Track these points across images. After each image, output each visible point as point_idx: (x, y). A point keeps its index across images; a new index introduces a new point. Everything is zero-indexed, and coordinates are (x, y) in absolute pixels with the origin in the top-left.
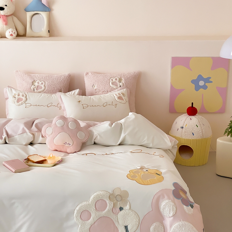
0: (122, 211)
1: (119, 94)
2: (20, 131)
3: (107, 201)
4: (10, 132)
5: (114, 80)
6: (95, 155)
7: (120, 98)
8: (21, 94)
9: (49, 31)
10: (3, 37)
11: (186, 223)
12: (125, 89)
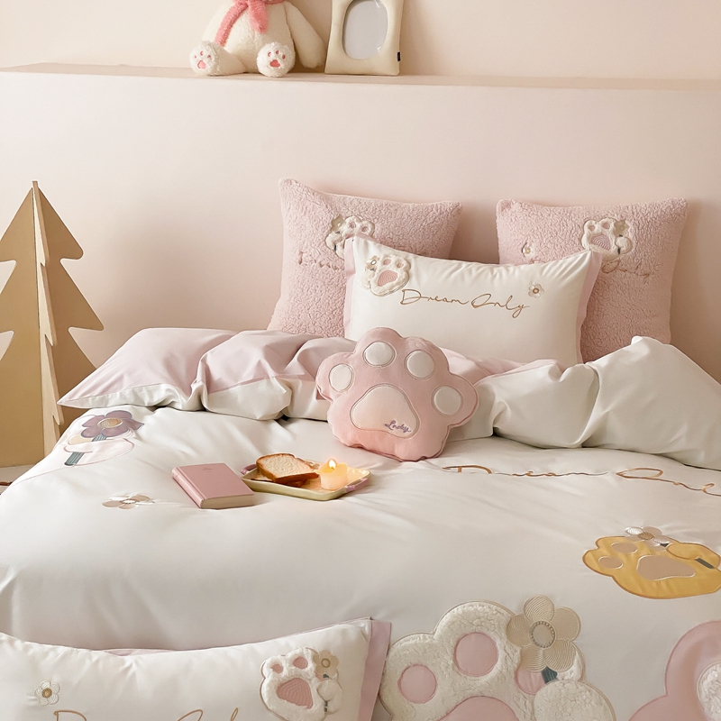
0: (551, 685)
2: (248, 373)
3: (498, 642)
4: (217, 374)
6: (490, 472)
9: (399, 54)
10: (250, 70)
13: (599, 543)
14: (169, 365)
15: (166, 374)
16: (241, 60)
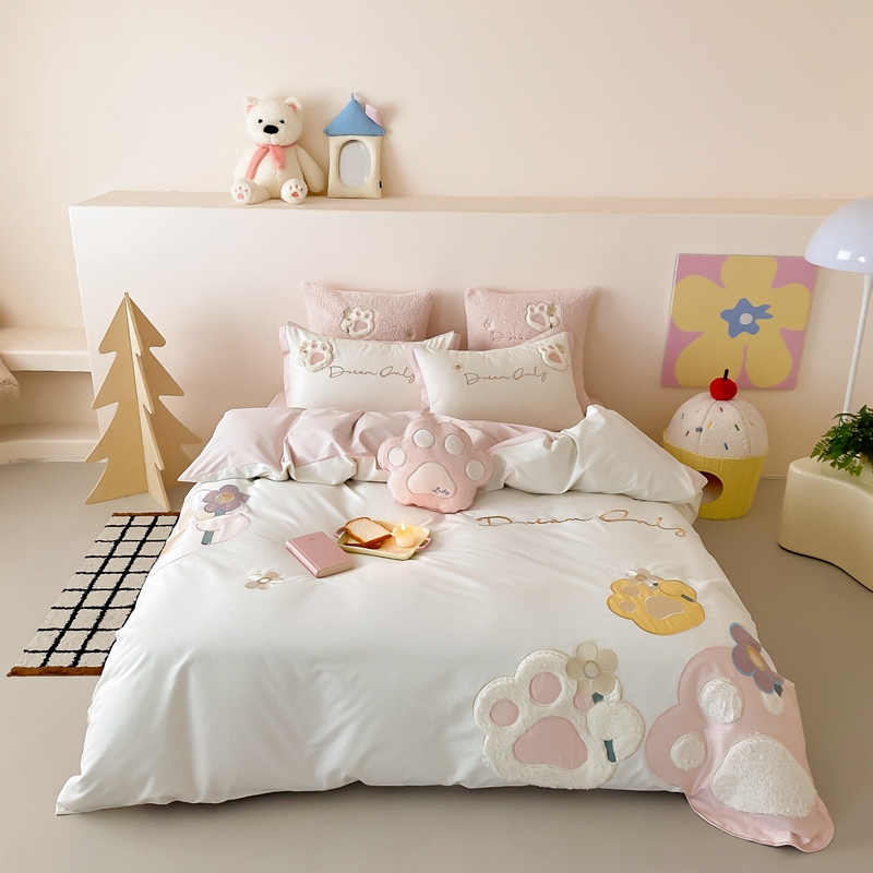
0: (599, 704)
1: (551, 347)
2: (324, 453)
3: (562, 680)
4: (299, 453)
5: (537, 310)
6: (511, 521)
7: (553, 357)
8: (319, 343)
9: (380, 183)
10: (275, 197)
11: (770, 741)
12: (563, 334)
13: (613, 587)
14: (261, 446)
15: (260, 455)
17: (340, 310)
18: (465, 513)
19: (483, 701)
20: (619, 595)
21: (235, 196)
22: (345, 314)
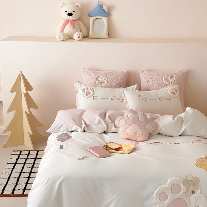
0: (194, 195)
1: (172, 90)
2: (96, 122)
3: (182, 186)
4: (88, 122)
5: (166, 77)
6: (162, 144)
7: (173, 93)
8: (89, 88)
9: (108, 33)
12: (176, 85)
13: (197, 160)
14: (74, 120)
15: (75, 123)
16: (68, 36)
17: (95, 77)
18: (146, 141)
19: (157, 193)
20: (199, 162)
21: (57, 38)
22: (97, 79)
